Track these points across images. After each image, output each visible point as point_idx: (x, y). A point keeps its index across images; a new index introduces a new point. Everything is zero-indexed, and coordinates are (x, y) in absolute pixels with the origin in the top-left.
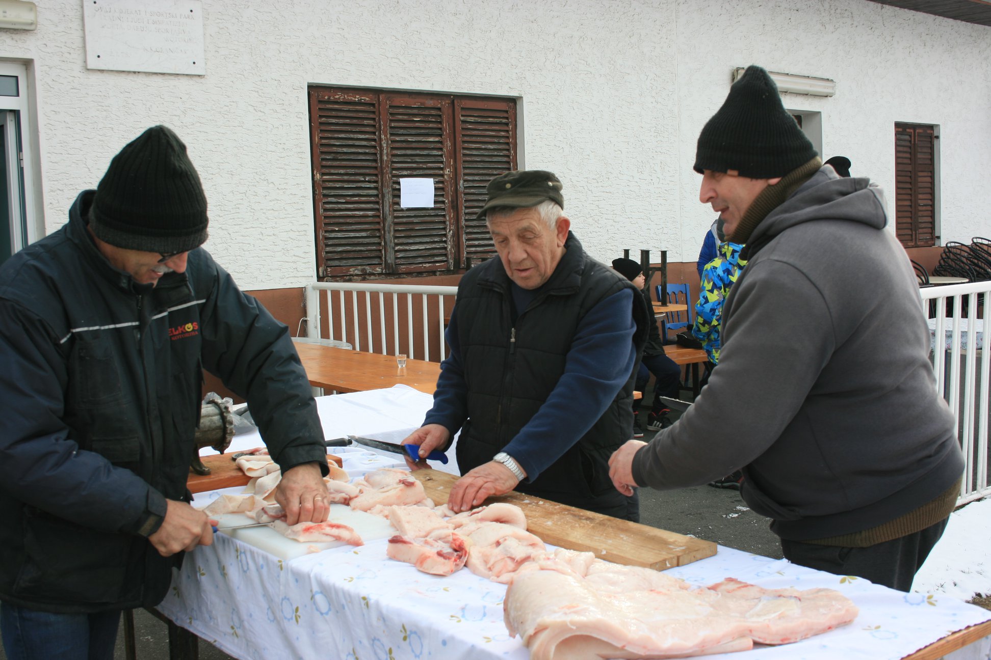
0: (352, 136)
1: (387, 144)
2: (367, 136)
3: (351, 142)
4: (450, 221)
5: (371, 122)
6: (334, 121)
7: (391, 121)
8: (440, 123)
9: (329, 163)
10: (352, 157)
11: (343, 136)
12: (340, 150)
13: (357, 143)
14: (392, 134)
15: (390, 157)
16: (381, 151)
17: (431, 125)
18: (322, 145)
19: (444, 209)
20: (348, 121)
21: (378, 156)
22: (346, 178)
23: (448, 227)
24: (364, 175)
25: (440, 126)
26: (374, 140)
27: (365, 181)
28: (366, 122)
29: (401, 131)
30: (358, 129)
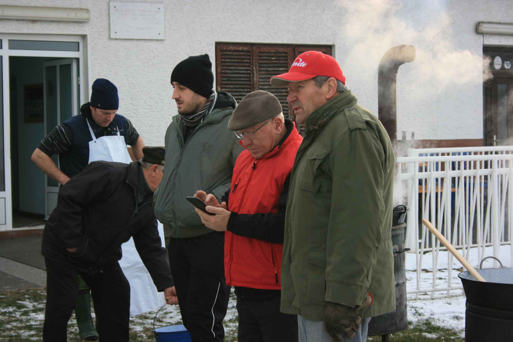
0: (238, 68)
1: (257, 72)
2: (246, 68)
3: (237, 71)
4: (291, 113)
5: (248, 61)
6: (228, 60)
7: (259, 60)
8: (287, 60)
9: (225, 82)
10: (237, 79)
11: (233, 68)
12: (231, 75)
13: (240, 72)
14: (259, 67)
15: (258, 79)
16: (253, 76)
17: (281, 62)
18: (222, 73)
19: (287, 107)
20: (236, 60)
21: (252, 78)
22: (234, 90)
23: (289, 117)
24: (244, 88)
25: (286, 62)
26: (250, 70)
27: (244, 92)
28: (245, 61)
29: (265, 65)
30: (241, 64)
